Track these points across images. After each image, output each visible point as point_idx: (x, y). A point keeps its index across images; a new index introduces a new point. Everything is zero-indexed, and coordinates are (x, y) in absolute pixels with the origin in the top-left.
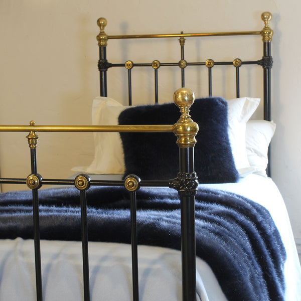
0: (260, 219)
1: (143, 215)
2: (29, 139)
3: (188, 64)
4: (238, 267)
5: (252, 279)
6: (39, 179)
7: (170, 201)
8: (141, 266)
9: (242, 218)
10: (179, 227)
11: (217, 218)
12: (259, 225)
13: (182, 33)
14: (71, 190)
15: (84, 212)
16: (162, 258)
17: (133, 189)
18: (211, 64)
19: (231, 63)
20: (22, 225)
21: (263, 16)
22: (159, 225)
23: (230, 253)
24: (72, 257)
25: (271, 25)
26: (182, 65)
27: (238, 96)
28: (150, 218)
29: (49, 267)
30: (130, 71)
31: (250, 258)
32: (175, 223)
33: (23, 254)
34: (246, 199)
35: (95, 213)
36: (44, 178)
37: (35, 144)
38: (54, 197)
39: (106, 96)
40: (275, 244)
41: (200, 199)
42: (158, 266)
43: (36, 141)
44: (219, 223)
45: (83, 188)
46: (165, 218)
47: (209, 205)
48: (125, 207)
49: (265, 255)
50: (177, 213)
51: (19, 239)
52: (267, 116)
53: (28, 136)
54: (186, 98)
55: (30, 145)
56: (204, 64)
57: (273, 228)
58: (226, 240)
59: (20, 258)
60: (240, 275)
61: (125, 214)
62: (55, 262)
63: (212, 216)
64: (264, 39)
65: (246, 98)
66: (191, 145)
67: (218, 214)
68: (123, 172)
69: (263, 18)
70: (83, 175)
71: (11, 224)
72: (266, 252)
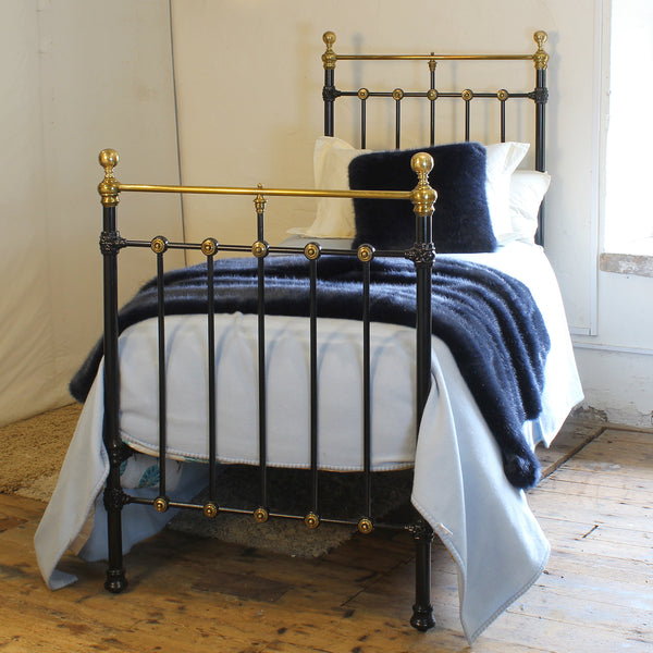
0: (515, 296)
1: (377, 290)
2: (256, 203)
3: (439, 95)
4: (478, 347)
5: (496, 363)
6: (266, 247)
7: (408, 274)
8: (373, 344)
9: (491, 295)
10: (415, 302)
11: (461, 294)
12: (512, 305)
13: (432, 55)
14: (294, 259)
15: (313, 285)
16: (396, 335)
17: (366, 259)
18: (469, 96)
19: (495, 96)
20: (242, 298)
21: (536, 35)
22: (393, 299)
23: (471, 333)
24: (298, 333)
25: (546, 47)
26: (432, 95)
27: (503, 140)
28: (384, 292)
29: (272, 344)
30: (364, 101)
31: (495, 340)
32: (411, 298)
33: (244, 330)
34: (499, 274)
35: (323, 286)
36: (271, 246)
37: (263, 209)
38: (274, 267)
39: (332, 135)
40: (532, 328)
41: (444, 271)
42: (391, 344)
43: (264, 206)
44: (463, 301)
45: (313, 257)
46: (400, 293)
47: (454, 280)
48: (356, 280)
49: (517, 340)
50: (414, 288)
51: (238, 314)
52: (540, 166)
53: (256, 200)
54: (425, 164)
55: (257, 209)
56: (459, 95)
57: (532, 309)
58: (468, 318)
59: (241, 334)
60: (481, 357)
61: (358, 287)
62: (279, 339)
63: (456, 292)
64: (536, 66)
65: (510, 143)
66: (429, 213)
67: (463, 290)
68: (353, 236)
69: (536, 39)
70: (313, 243)
72: (519, 336)
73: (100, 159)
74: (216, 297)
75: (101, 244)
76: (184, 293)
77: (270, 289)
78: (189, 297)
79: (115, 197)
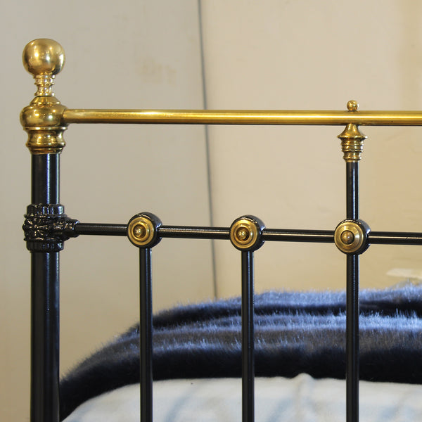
2: (344, 140)
6: (364, 232)
33: (316, 407)
36: (373, 230)
37: (358, 153)
43: (359, 146)
51: (304, 378)
53: (344, 133)
55: (346, 153)
71: (286, 344)
73: (26, 58)
74: (259, 345)
75: (26, 228)
76: (196, 338)
77: (368, 332)
78: (204, 345)
79: (55, 133)
